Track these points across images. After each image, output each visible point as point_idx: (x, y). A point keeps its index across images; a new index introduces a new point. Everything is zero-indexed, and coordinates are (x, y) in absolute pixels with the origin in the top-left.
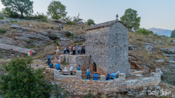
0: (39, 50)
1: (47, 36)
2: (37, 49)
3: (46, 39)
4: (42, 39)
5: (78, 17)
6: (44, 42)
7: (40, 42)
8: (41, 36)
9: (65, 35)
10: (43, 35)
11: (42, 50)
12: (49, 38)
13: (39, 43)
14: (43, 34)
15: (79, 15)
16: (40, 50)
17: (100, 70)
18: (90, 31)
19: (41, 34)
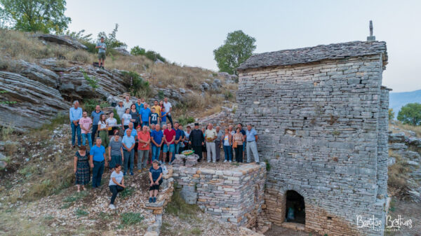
0: (23, 149)
1: (52, 84)
2: (13, 143)
3: (50, 99)
4: (28, 96)
5: (113, 35)
6: (40, 112)
7: (23, 110)
8: (27, 82)
9: (119, 86)
10: (35, 78)
11: (39, 147)
12: (59, 96)
13: (15, 113)
14: (37, 74)
15: (116, 30)
16: (30, 148)
17: (330, 218)
18: (259, 75)
19: (26, 74)
